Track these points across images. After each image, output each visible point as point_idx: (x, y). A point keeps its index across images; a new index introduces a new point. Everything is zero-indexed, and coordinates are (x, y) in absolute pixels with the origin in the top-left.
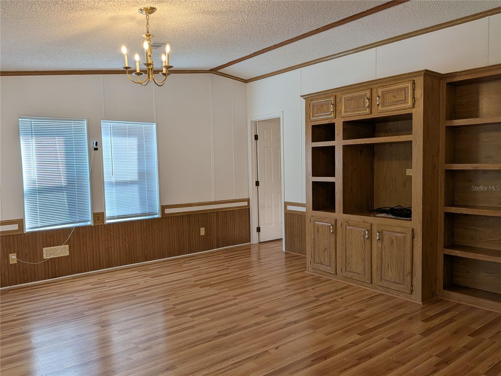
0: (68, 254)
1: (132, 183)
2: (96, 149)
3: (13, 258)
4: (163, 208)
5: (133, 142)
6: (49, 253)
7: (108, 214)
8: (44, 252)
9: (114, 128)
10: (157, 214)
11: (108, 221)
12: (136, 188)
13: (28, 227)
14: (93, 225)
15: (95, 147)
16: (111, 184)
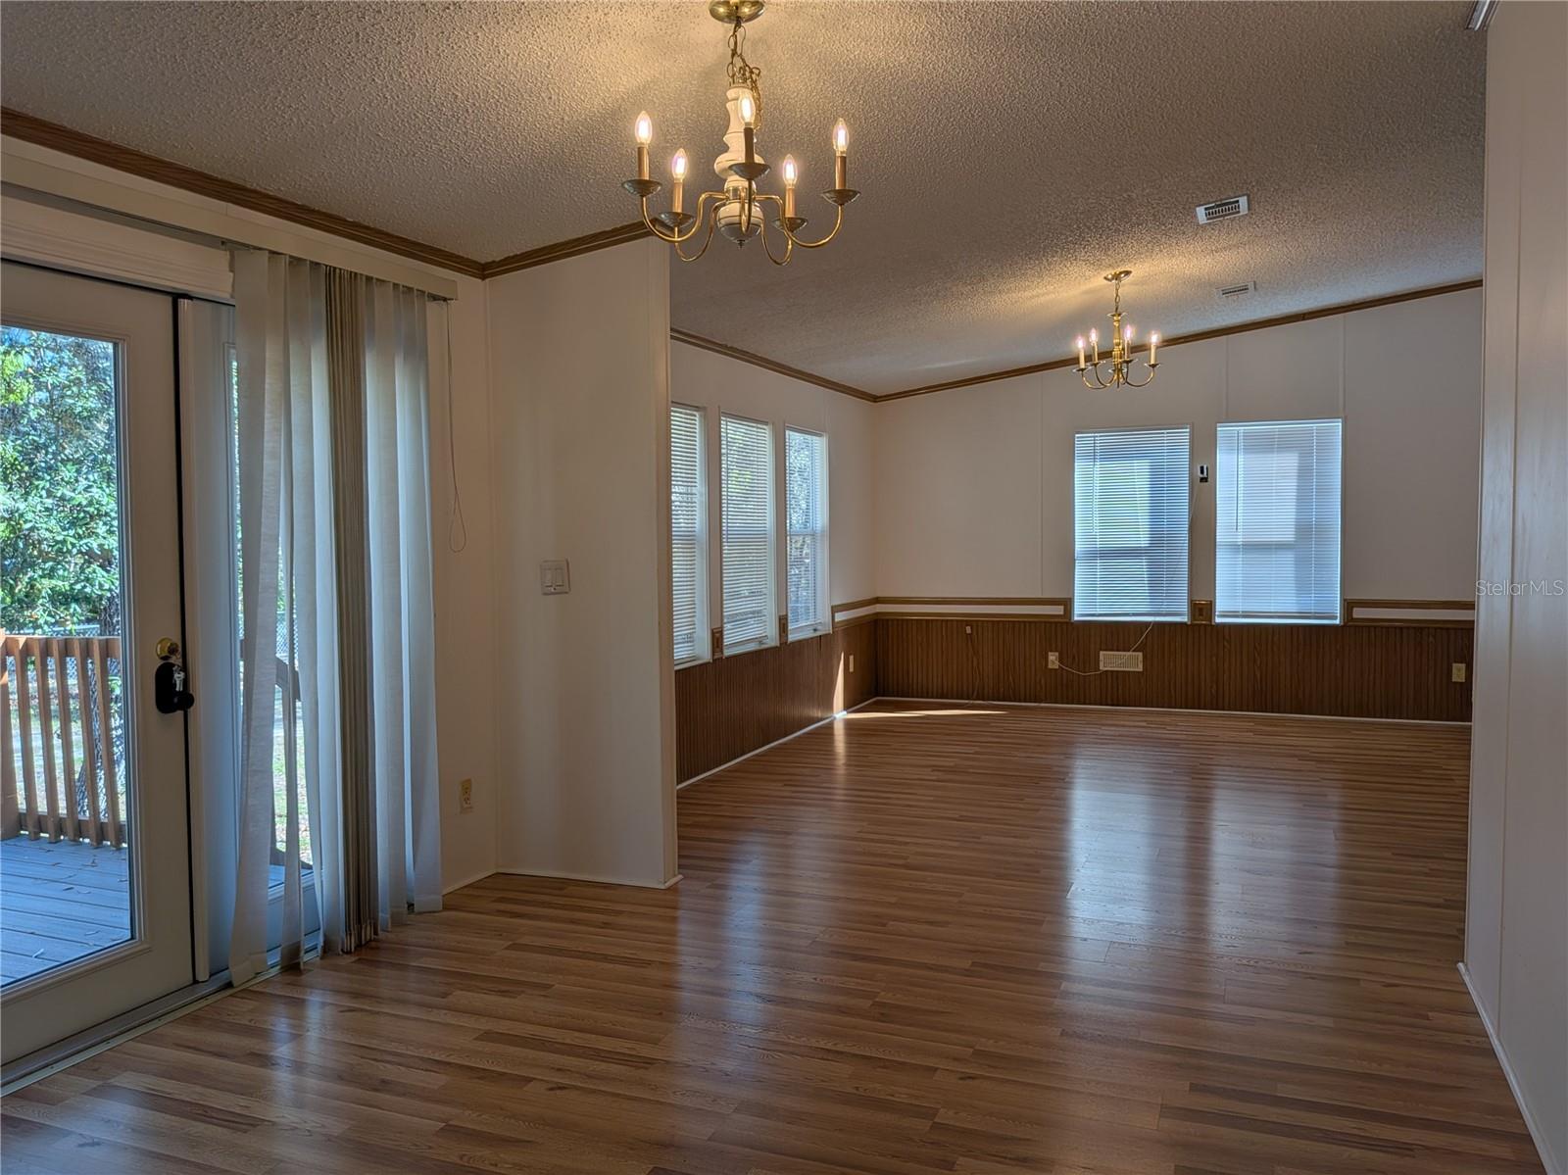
0: (1141, 670)
1: (1280, 547)
2: (1204, 480)
3: (1053, 657)
4: (1349, 605)
5: (1290, 461)
6: (1111, 661)
7: (1220, 606)
8: (1101, 658)
9: (1247, 436)
10: (1336, 618)
11: (1218, 620)
12: (1288, 558)
13: (1080, 612)
14: (1189, 623)
15: (1201, 476)
16: (1234, 548)
